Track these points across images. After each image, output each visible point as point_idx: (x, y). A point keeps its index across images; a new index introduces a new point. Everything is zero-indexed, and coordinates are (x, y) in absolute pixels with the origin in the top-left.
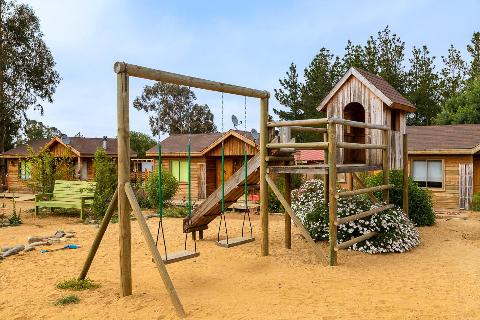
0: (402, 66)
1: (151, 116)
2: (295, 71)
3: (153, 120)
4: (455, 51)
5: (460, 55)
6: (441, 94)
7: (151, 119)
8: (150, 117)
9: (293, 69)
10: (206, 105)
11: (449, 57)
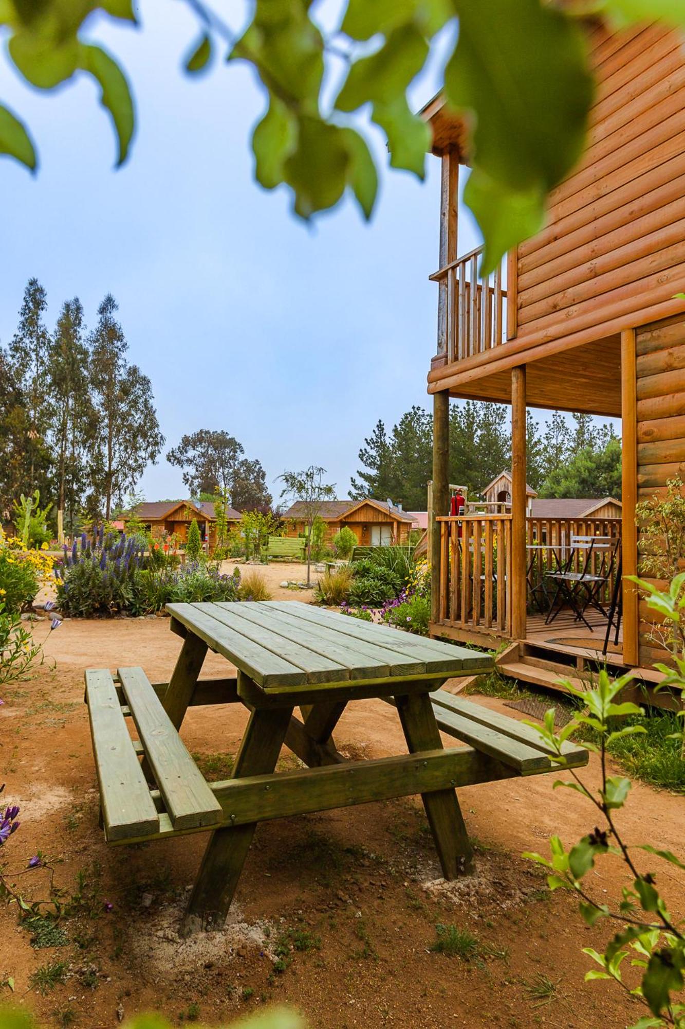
0: (503, 430)
1: (185, 472)
2: (383, 429)
3: (187, 477)
4: (559, 416)
5: (565, 420)
6: (544, 461)
7: (185, 476)
8: (184, 474)
9: (380, 427)
10: (257, 461)
11: (554, 422)
